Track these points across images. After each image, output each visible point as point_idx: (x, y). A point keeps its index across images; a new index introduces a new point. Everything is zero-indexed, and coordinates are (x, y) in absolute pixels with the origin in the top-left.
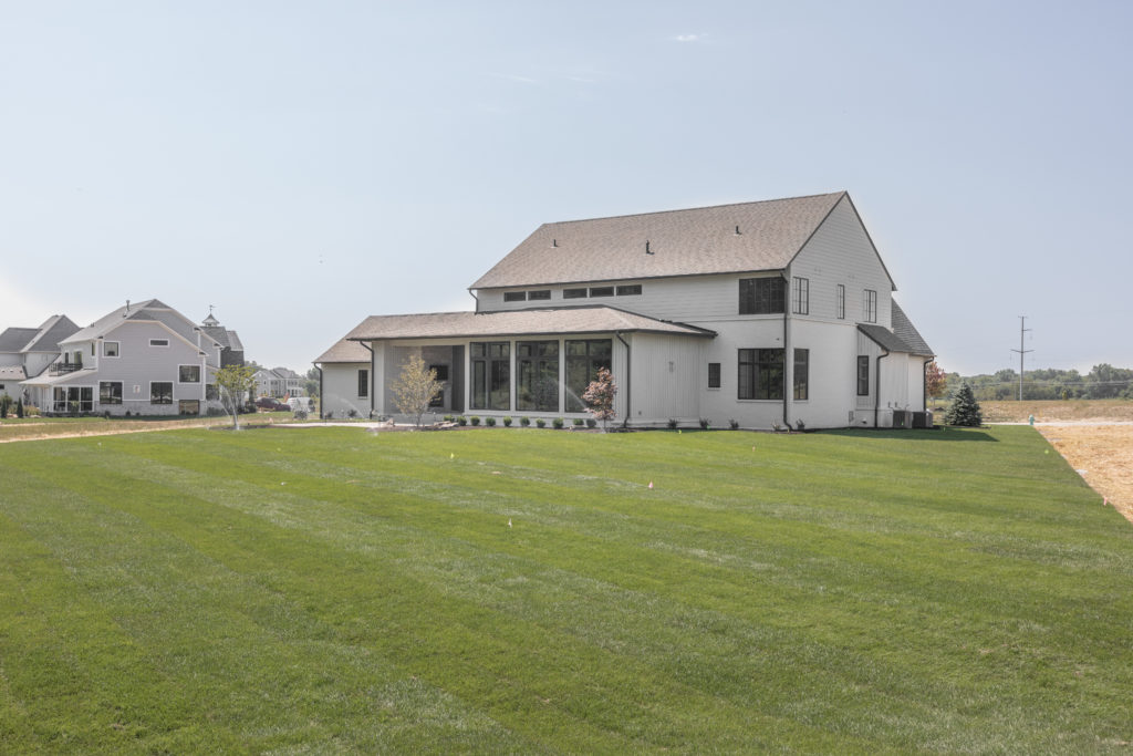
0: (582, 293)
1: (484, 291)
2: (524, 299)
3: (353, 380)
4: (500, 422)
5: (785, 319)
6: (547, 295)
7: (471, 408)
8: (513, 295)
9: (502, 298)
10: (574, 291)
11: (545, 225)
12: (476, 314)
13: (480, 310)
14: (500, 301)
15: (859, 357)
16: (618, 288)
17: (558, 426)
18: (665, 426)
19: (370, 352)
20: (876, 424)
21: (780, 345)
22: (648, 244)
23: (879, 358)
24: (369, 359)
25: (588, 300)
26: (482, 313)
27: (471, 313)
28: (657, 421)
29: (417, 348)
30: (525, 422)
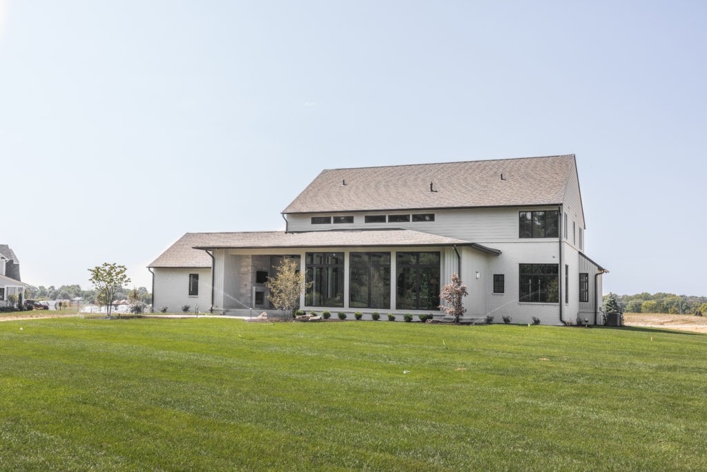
0: (382, 219)
1: (293, 215)
2: (330, 222)
3: (184, 281)
4: (334, 316)
5: (560, 242)
6: (350, 220)
7: (306, 305)
8: (320, 219)
9: (310, 221)
10: (374, 217)
11: (325, 172)
12: (286, 233)
13: (290, 230)
14: (307, 224)
15: (580, 274)
16: (413, 215)
17: (392, 319)
18: (483, 321)
19: (211, 258)
20: (595, 322)
21: (556, 261)
22: (431, 184)
23: (597, 275)
24: (210, 264)
25: (387, 224)
26: (292, 232)
27: (282, 232)
28: (474, 318)
29: (247, 257)
30: (359, 317)
